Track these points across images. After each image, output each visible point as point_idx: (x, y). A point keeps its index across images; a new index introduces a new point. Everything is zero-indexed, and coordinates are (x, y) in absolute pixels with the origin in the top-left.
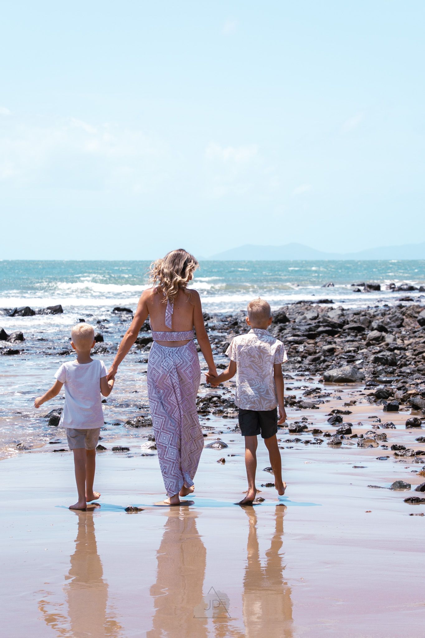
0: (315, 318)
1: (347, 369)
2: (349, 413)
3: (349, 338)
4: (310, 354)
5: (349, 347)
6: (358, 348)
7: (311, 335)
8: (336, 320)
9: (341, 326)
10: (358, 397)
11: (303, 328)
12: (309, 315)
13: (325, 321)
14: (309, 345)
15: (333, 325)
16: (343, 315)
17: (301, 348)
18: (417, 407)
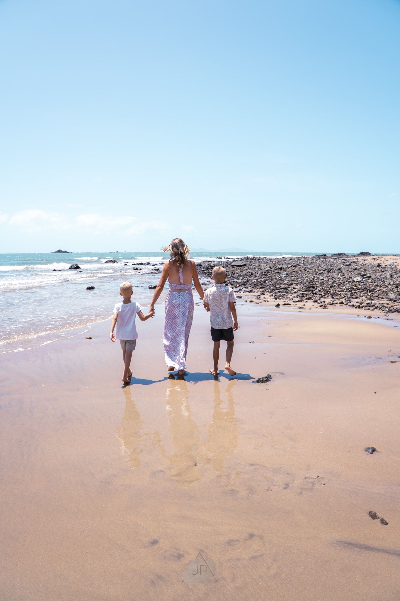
0: (208, 265)
4: (207, 273)
7: (207, 269)
8: (212, 265)
11: (205, 267)
12: (207, 264)
13: (210, 266)
14: (207, 271)
16: (214, 264)
17: (205, 272)
18: (232, 285)
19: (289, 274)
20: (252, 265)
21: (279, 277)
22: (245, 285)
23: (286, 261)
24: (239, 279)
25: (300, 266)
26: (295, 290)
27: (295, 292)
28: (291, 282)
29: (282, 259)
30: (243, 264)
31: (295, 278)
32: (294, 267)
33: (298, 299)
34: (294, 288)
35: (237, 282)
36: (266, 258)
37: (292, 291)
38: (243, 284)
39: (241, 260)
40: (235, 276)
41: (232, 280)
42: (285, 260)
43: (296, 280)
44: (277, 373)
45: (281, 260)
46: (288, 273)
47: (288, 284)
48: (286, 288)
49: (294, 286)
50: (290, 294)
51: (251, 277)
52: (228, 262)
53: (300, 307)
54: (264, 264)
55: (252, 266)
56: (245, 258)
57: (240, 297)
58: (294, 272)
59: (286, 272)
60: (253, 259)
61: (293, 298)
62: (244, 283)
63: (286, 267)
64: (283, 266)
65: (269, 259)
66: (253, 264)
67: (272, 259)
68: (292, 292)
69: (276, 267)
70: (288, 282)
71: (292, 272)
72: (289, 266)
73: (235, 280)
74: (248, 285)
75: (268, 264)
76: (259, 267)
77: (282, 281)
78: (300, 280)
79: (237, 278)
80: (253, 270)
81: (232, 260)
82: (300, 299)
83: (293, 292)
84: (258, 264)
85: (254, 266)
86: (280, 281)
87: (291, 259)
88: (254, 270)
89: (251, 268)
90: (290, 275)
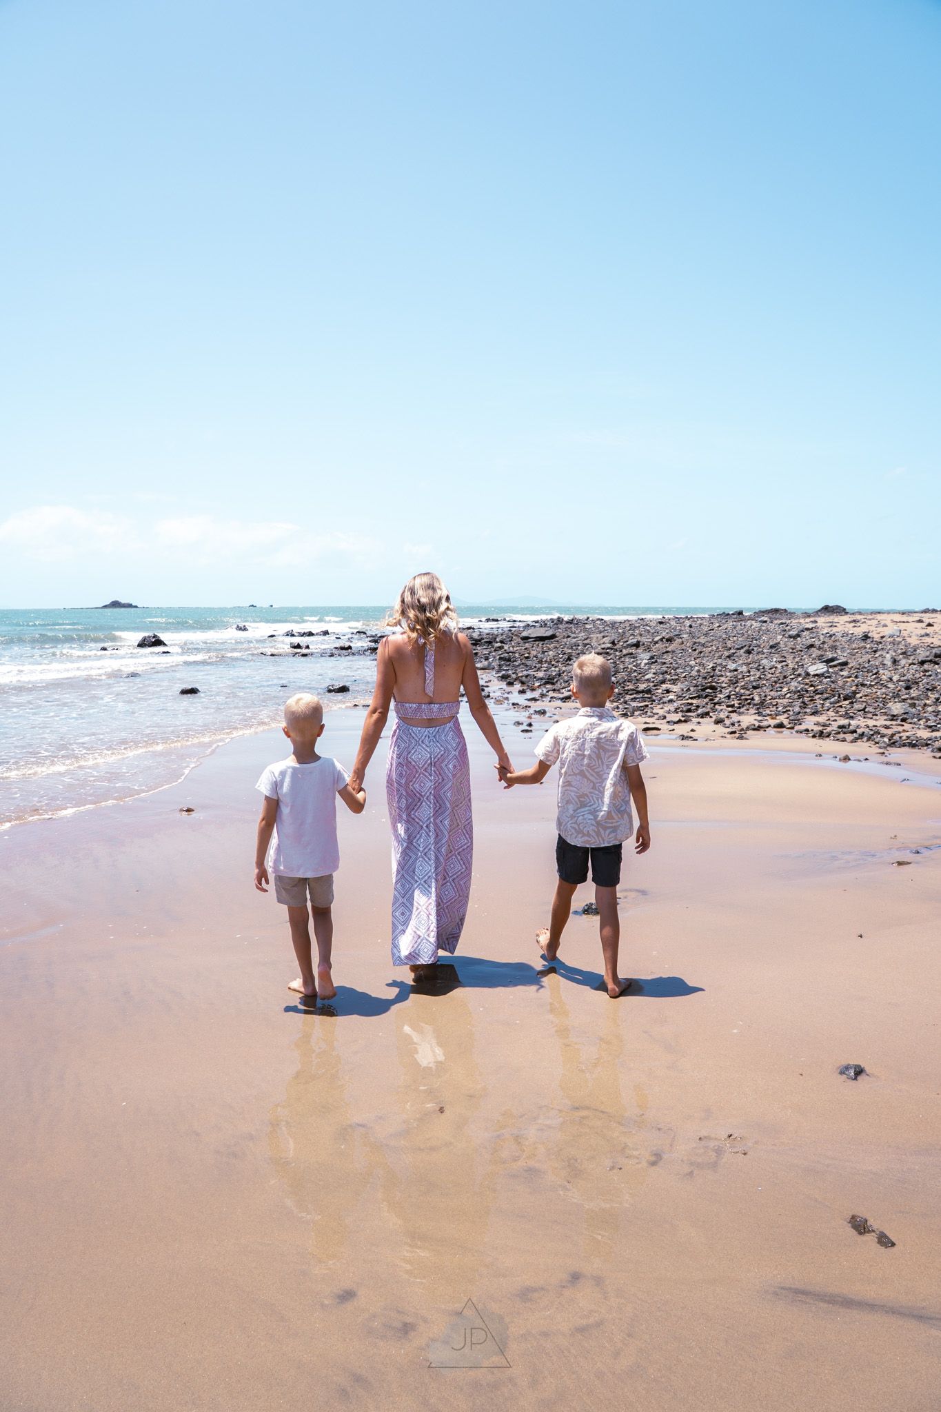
1: (486, 663)
2: (487, 686)
3: (485, 647)
5: (486, 652)
6: (490, 652)
9: (480, 640)
10: (492, 678)
15: (476, 640)
16: (480, 635)
18: (523, 683)
19: (655, 657)
20: (569, 637)
21: (634, 666)
22: (553, 684)
23: (648, 628)
24: (539, 669)
25: (681, 638)
26: (672, 696)
27: (671, 701)
28: (661, 676)
29: (639, 621)
30: (549, 633)
31: (670, 667)
32: (668, 640)
33: (676, 717)
34: (668, 691)
35: (535, 677)
36: (602, 620)
37: (664, 697)
38: (550, 681)
39: (544, 624)
40: (529, 663)
41: (522, 672)
42: (647, 625)
43: (672, 671)
44: (631, 890)
45: (637, 625)
46: (655, 655)
47: (653, 682)
48: (649, 691)
49: (669, 686)
50: (659, 704)
51: (568, 664)
52: (514, 629)
53: (683, 736)
54: (598, 635)
55: (569, 639)
56: (552, 620)
57: (543, 713)
58: (667, 652)
59: (649, 654)
60: (571, 623)
61: (667, 715)
62: (551, 679)
63: (650, 640)
64: (643, 640)
65: (608, 623)
66: (573, 635)
67: (615, 623)
68: (665, 700)
69: (627, 641)
70: (654, 676)
71: (663, 653)
72: (656, 639)
73: (530, 672)
74: (561, 684)
75: (607, 634)
76: (586, 642)
77: (640, 674)
78: (682, 671)
79: (535, 667)
80: (572, 648)
81: (522, 624)
82: (683, 716)
83: (668, 699)
84: (583, 634)
85: (574, 640)
86: (636, 674)
87: (661, 623)
88: (574, 648)
89: (568, 643)
90: (658, 660)
